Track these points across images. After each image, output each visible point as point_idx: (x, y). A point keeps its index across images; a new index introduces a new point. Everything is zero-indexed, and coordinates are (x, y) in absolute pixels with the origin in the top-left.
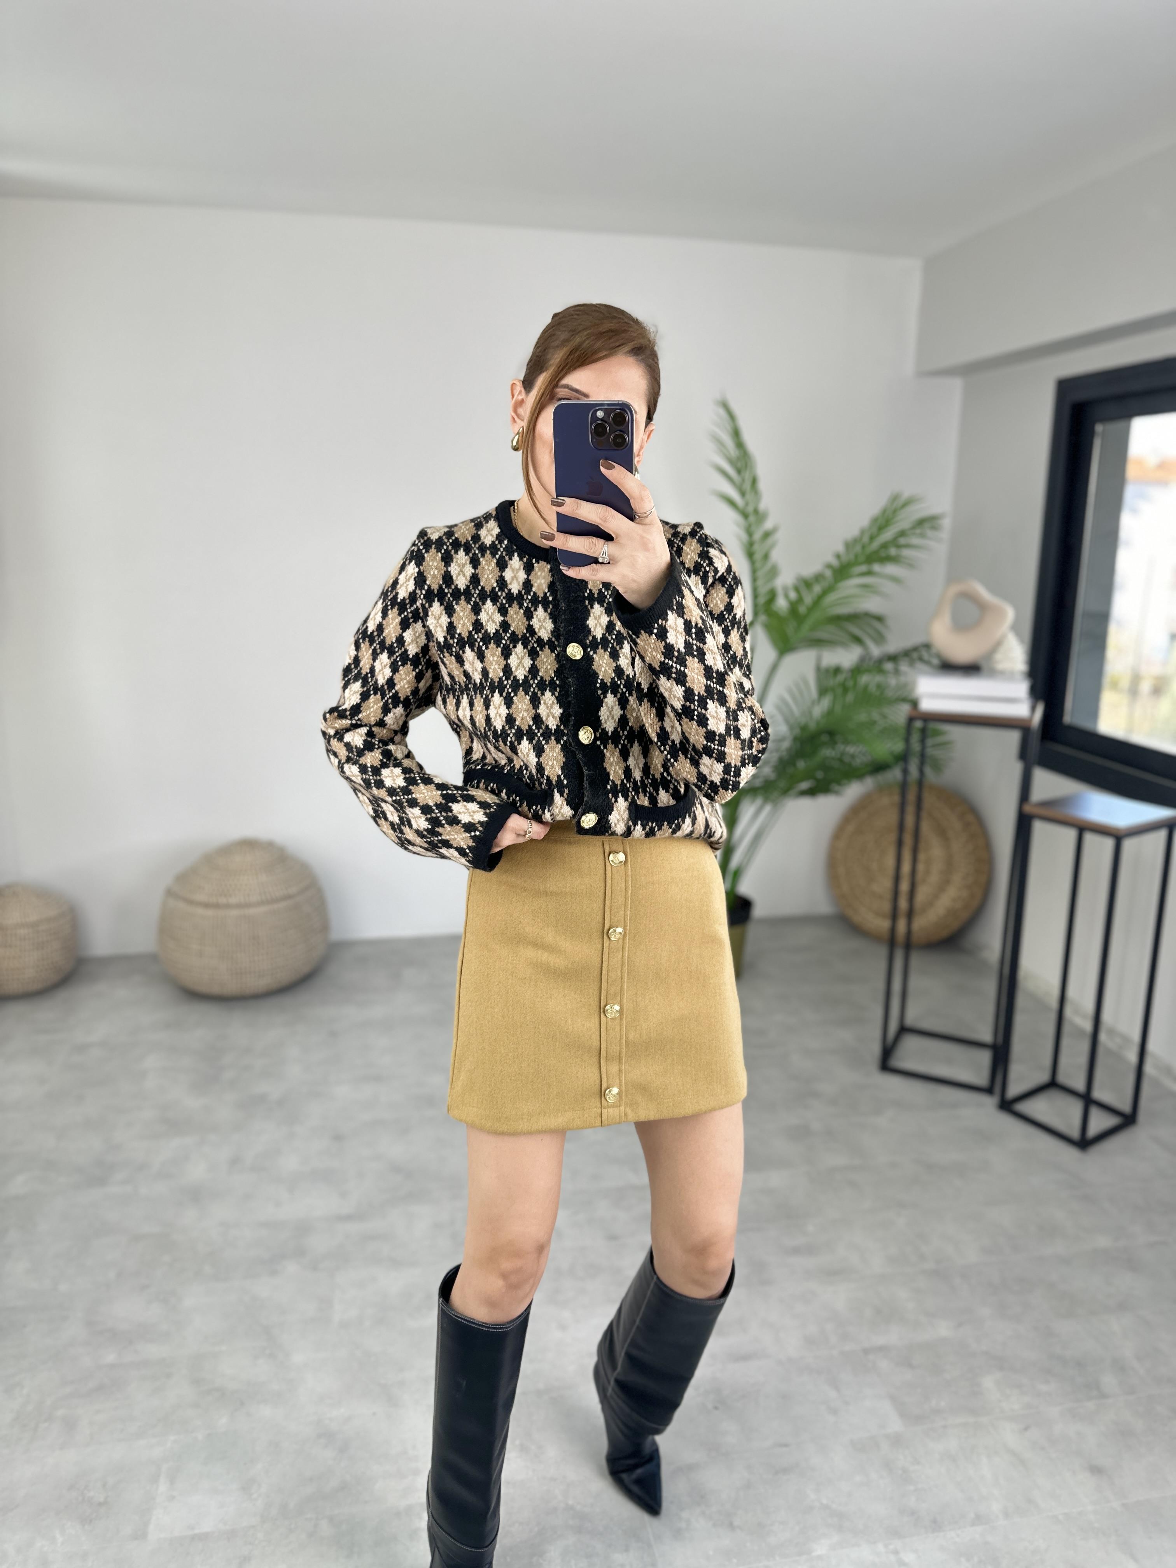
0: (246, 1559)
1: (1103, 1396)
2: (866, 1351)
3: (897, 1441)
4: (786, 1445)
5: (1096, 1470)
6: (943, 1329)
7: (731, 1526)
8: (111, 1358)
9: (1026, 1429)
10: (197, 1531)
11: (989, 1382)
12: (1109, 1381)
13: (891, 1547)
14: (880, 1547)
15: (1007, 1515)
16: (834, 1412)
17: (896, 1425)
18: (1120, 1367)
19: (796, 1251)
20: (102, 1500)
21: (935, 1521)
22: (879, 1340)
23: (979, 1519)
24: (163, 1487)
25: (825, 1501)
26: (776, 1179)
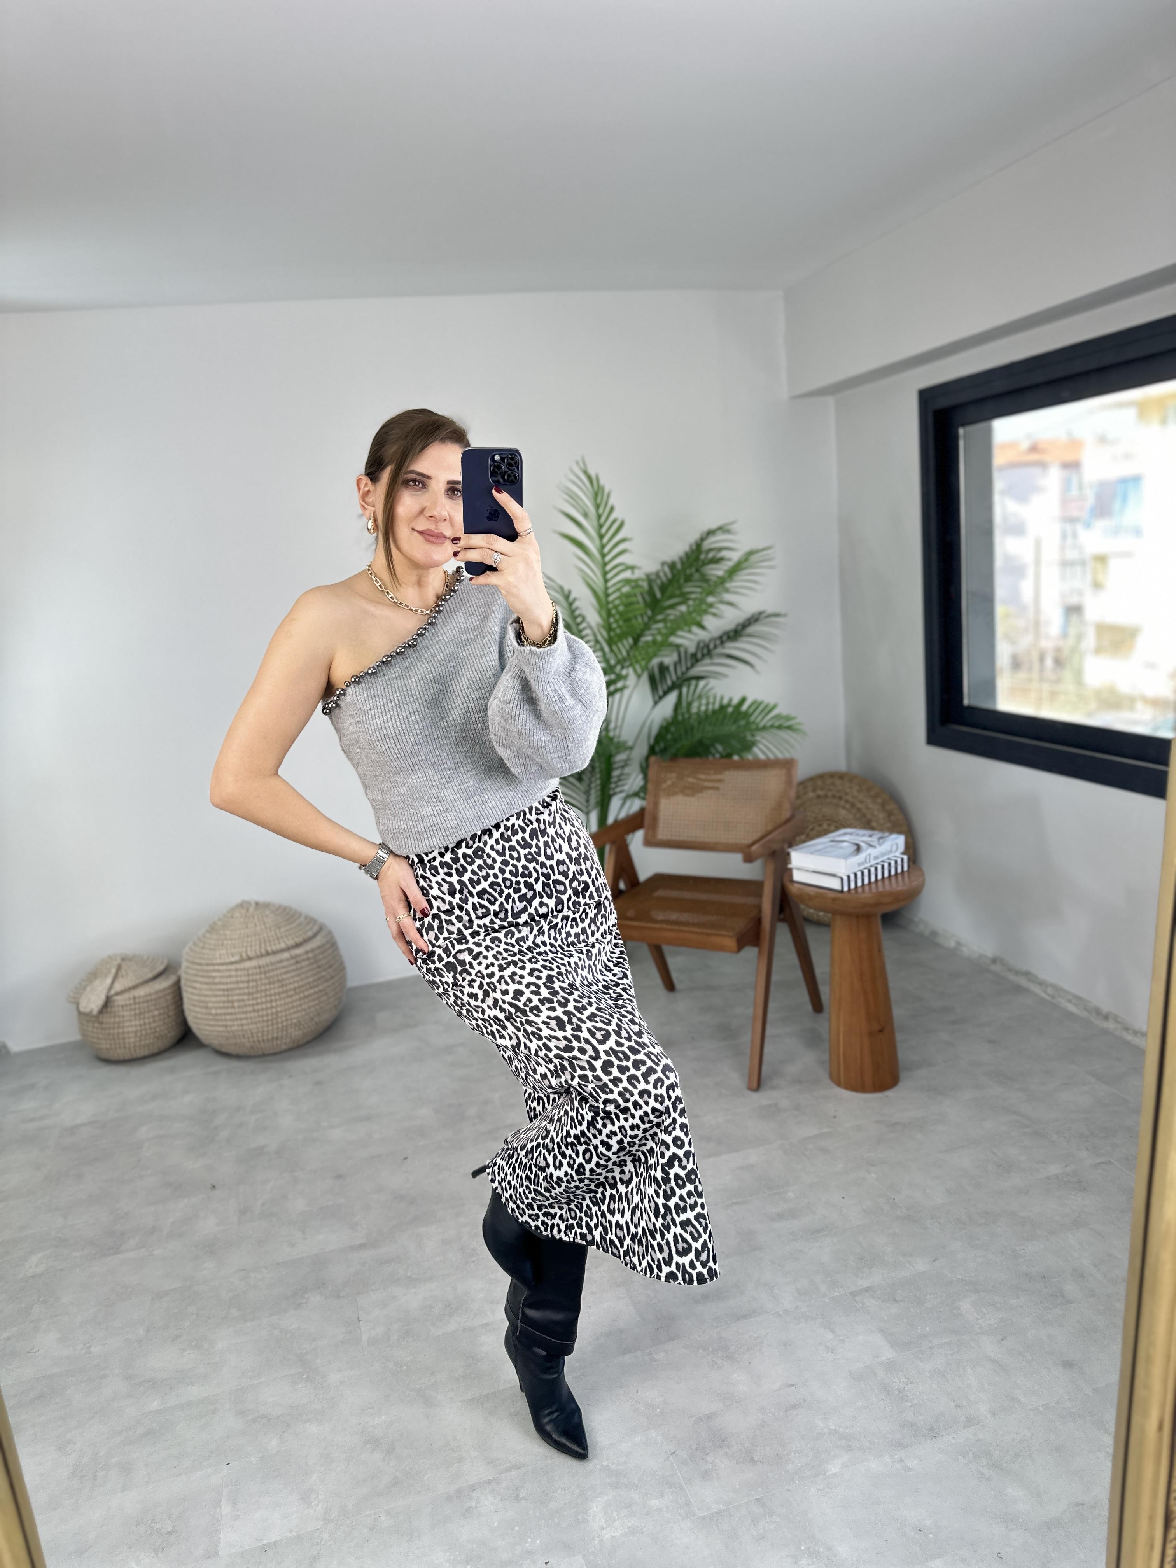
0: (316, 1558)
1: (1069, 1302)
2: (853, 1294)
3: (891, 1366)
4: (793, 1385)
5: (1068, 1364)
6: (921, 1265)
7: (753, 1461)
8: (155, 1405)
9: (1002, 1339)
10: (265, 1542)
11: (965, 1305)
12: (1071, 1288)
13: (897, 1457)
14: (887, 1459)
15: (994, 1413)
16: (832, 1350)
17: (888, 1353)
18: (1080, 1275)
19: (780, 1216)
20: (170, 1529)
21: (932, 1429)
22: (864, 1283)
23: (970, 1421)
24: (226, 1509)
25: (833, 1427)
26: (753, 1156)
